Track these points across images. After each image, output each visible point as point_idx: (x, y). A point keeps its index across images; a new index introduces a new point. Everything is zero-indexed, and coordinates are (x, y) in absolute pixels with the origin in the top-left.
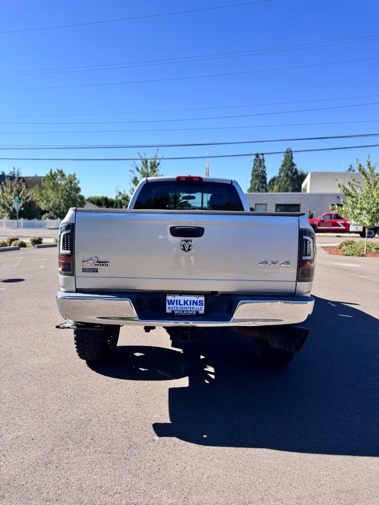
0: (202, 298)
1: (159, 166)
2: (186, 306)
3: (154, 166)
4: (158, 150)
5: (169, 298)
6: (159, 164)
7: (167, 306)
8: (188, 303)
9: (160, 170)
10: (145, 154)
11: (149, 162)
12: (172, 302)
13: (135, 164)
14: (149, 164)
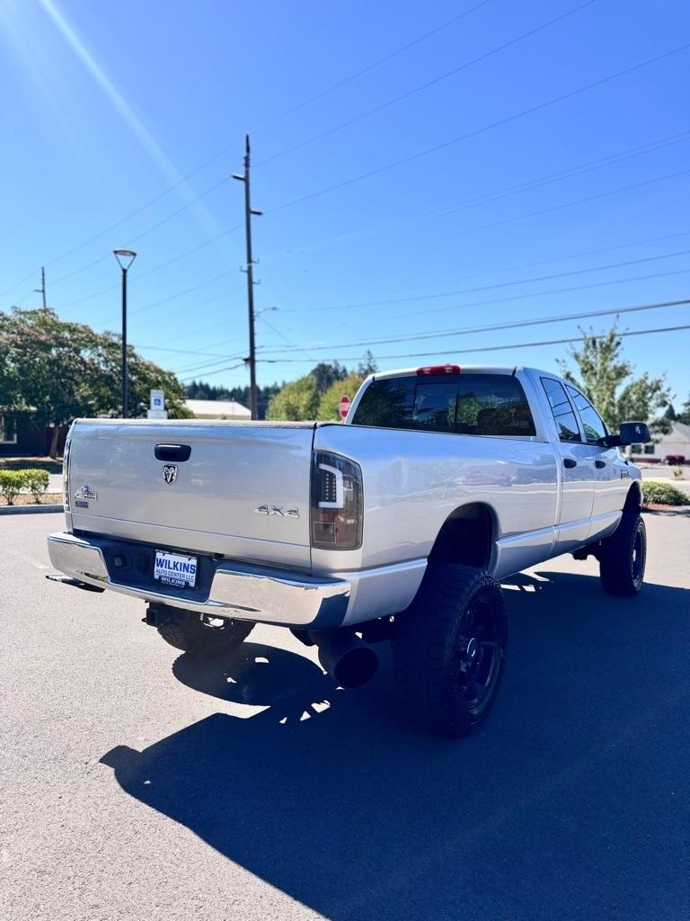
0: (194, 562)
1: (619, 347)
2: (176, 571)
3: (607, 350)
4: (618, 316)
5: (159, 555)
6: (618, 344)
7: (156, 568)
8: (179, 566)
9: (620, 356)
10: (591, 328)
11: (598, 341)
12: (161, 563)
13: (572, 348)
14: (598, 345)
